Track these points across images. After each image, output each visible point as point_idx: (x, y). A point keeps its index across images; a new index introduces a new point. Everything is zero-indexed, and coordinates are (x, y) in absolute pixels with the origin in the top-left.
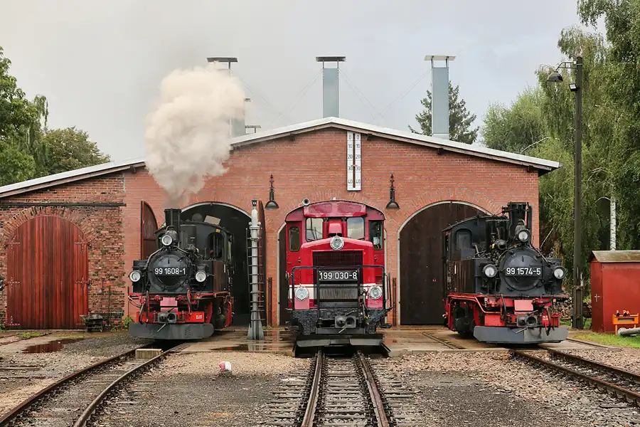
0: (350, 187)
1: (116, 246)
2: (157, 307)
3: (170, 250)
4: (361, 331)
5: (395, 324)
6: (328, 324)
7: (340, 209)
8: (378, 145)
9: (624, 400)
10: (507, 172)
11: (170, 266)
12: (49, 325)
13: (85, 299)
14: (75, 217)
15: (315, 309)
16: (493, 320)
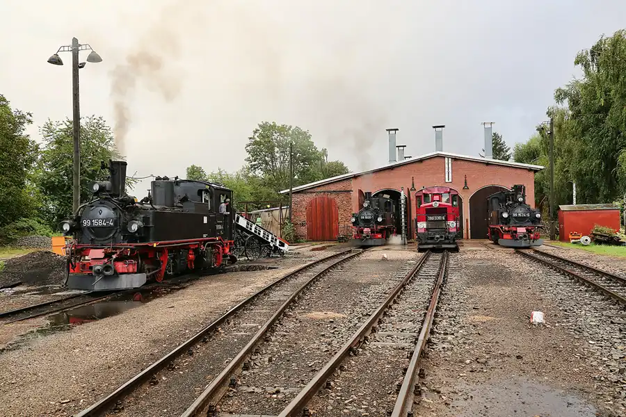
0: (447, 181)
1: (349, 208)
2: (362, 232)
3: (367, 209)
4: (447, 241)
5: (468, 238)
6: (432, 238)
7: (438, 190)
8: (459, 162)
9: (559, 272)
10: (519, 171)
11: (367, 216)
12: (323, 240)
13: (337, 229)
14: (333, 196)
15: (426, 232)
16: (507, 236)
